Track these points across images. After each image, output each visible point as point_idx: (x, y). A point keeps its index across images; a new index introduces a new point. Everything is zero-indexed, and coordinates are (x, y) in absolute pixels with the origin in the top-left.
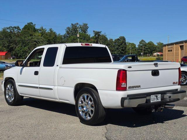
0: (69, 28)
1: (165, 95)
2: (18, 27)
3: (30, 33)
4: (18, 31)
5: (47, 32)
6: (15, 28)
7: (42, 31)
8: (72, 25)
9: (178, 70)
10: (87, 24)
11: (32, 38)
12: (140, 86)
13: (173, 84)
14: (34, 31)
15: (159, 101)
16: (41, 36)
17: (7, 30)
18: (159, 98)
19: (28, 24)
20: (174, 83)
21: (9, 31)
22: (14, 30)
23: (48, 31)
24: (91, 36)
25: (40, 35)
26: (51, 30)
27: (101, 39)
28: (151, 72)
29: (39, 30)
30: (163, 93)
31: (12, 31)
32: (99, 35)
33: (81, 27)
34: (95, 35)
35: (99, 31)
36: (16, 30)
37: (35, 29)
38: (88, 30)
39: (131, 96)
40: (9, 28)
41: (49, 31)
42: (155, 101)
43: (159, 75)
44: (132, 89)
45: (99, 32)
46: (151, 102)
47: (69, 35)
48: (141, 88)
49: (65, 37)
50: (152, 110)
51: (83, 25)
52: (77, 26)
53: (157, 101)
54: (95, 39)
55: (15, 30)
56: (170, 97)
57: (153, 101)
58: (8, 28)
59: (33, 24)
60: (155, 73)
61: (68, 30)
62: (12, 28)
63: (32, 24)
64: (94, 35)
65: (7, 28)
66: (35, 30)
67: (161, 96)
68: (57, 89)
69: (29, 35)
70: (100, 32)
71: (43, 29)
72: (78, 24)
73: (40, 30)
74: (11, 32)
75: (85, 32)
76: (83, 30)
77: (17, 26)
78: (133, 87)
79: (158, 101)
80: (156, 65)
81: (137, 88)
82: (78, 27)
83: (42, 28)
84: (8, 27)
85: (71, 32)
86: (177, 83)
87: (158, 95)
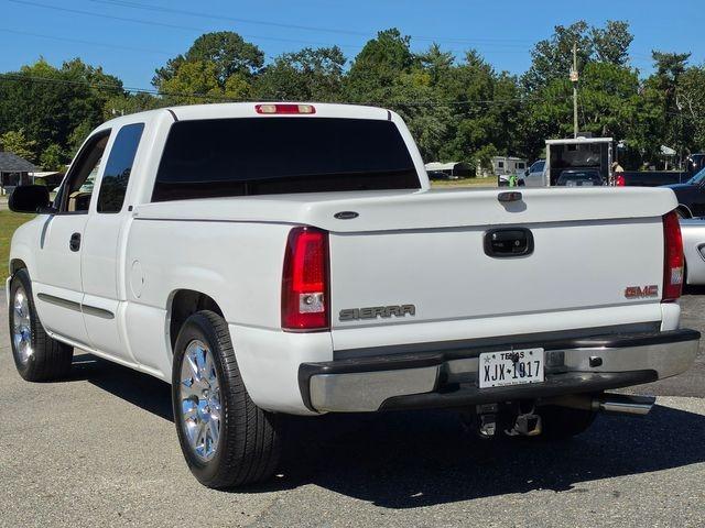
0: (544, 46)
1: (566, 351)
2: (336, 52)
3: (382, 73)
4: (335, 67)
5: (455, 65)
6: (325, 54)
7: (438, 61)
8: (560, 30)
9: (660, 225)
10: (624, 26)
11: (389, 94)
12: (409, 309)
13: (627, 295)
14: (405, 65)
15: (534, 379)
16: (432, 84)
17: (293, 65)
18: (534, 366)
19: (381, 34)
20: (632, 292)
21: (299, 66)
22: (318, 63)
23: (460, 61)
24: (644, 76)
25: (427, 77)
26: (471, 57)
27: (686, 88)
28: (479, 236)
29: (424, 60)
30: (557, 343)
31: (312, 66)
32: (678, 70)
33: (597, 41)
34: (662, 71)
35: (678, 54)
36: (326, 63)
37: (406, 55)
38: (629, 49)
39: (381, 356)
40: (302, 55)
41: (466, 63)
42: (509, 380)
43: (531, 250)
44: (361, 322)
45: (677, 59)
46: (483, 384)
47: (545, 75)
48: (418, 316)
49: (528, 85)
50: (480, 427)
51: (607, 30)
52: (583, 35)
53: (519, 380)
54: (660, 88)
55: (324, 64)
56: (596, 363)
57: (496, 383)
58: (295, 58)
59: (402, 36)
60: (508, 242)
61: (542, 55)
62: (312, 54)
63: (397, 34)
64: (657, 70)
65: (294, 55)
66: (408, 62)
67: (547, 358)
68: (126, 316)
69: (375, 81)
70: (685, 57)
71: (438, 55)
72: (584, 25)
73: (429, 60)
74: (308, 71)
75: (616, 61)
76: (606, 51)
77: (331, 48)
78: (369, 313)
79: (527, 380)
80: (511, 201)
81: (393, 318)
82: (587, 37)
83: (437, 48)
84: (297, 51)
85: (557, 60)
86: (650, 291)
87: (526, 351)
